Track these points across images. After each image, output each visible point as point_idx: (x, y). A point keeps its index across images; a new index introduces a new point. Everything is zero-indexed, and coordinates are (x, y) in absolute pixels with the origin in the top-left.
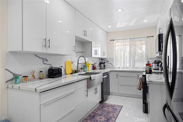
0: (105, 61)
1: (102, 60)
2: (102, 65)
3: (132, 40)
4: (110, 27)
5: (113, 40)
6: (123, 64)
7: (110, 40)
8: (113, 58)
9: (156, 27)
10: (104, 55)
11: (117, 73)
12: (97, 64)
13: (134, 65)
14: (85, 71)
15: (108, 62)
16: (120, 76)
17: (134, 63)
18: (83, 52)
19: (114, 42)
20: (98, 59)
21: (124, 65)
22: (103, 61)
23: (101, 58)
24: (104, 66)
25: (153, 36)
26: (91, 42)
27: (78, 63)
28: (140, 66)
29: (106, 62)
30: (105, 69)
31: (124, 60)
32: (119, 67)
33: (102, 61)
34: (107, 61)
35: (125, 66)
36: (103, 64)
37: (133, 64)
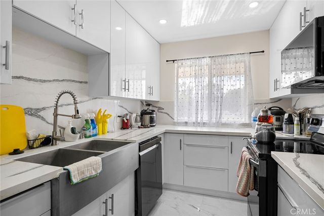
0: (154, 109)
1: (149, 105)
2: (147, 117)
3: (215, 61)
4: (163, 22)
5: (174, 61)
6: (194, 115)
7: (167, 61)
8: (173, 102)
9: (269, 30)
10: (151, 94)
11: (181, 137)
12: (134, 115)
13: (220, 118)
14: (90, 136)
15: (161, 111)
16: (188, 145)
17: (219, 112)
18: (86, 83)
19: (176, 64)
20: (139, 103)
21: (197, 118)
22: (151, 108)
23: (146, 101)
24: (152, 120)
25: (263, 52)
26: (109, 54)
27: (56, 115)
28: (232, 120)
29: (156, 109)
30: (154, 126)
31: (197, 106)
32: (186, 123)
33: (146, 108)
34: (160, 108)
35: (199, 119)
36: (149, 116)
37: (217, 114)
